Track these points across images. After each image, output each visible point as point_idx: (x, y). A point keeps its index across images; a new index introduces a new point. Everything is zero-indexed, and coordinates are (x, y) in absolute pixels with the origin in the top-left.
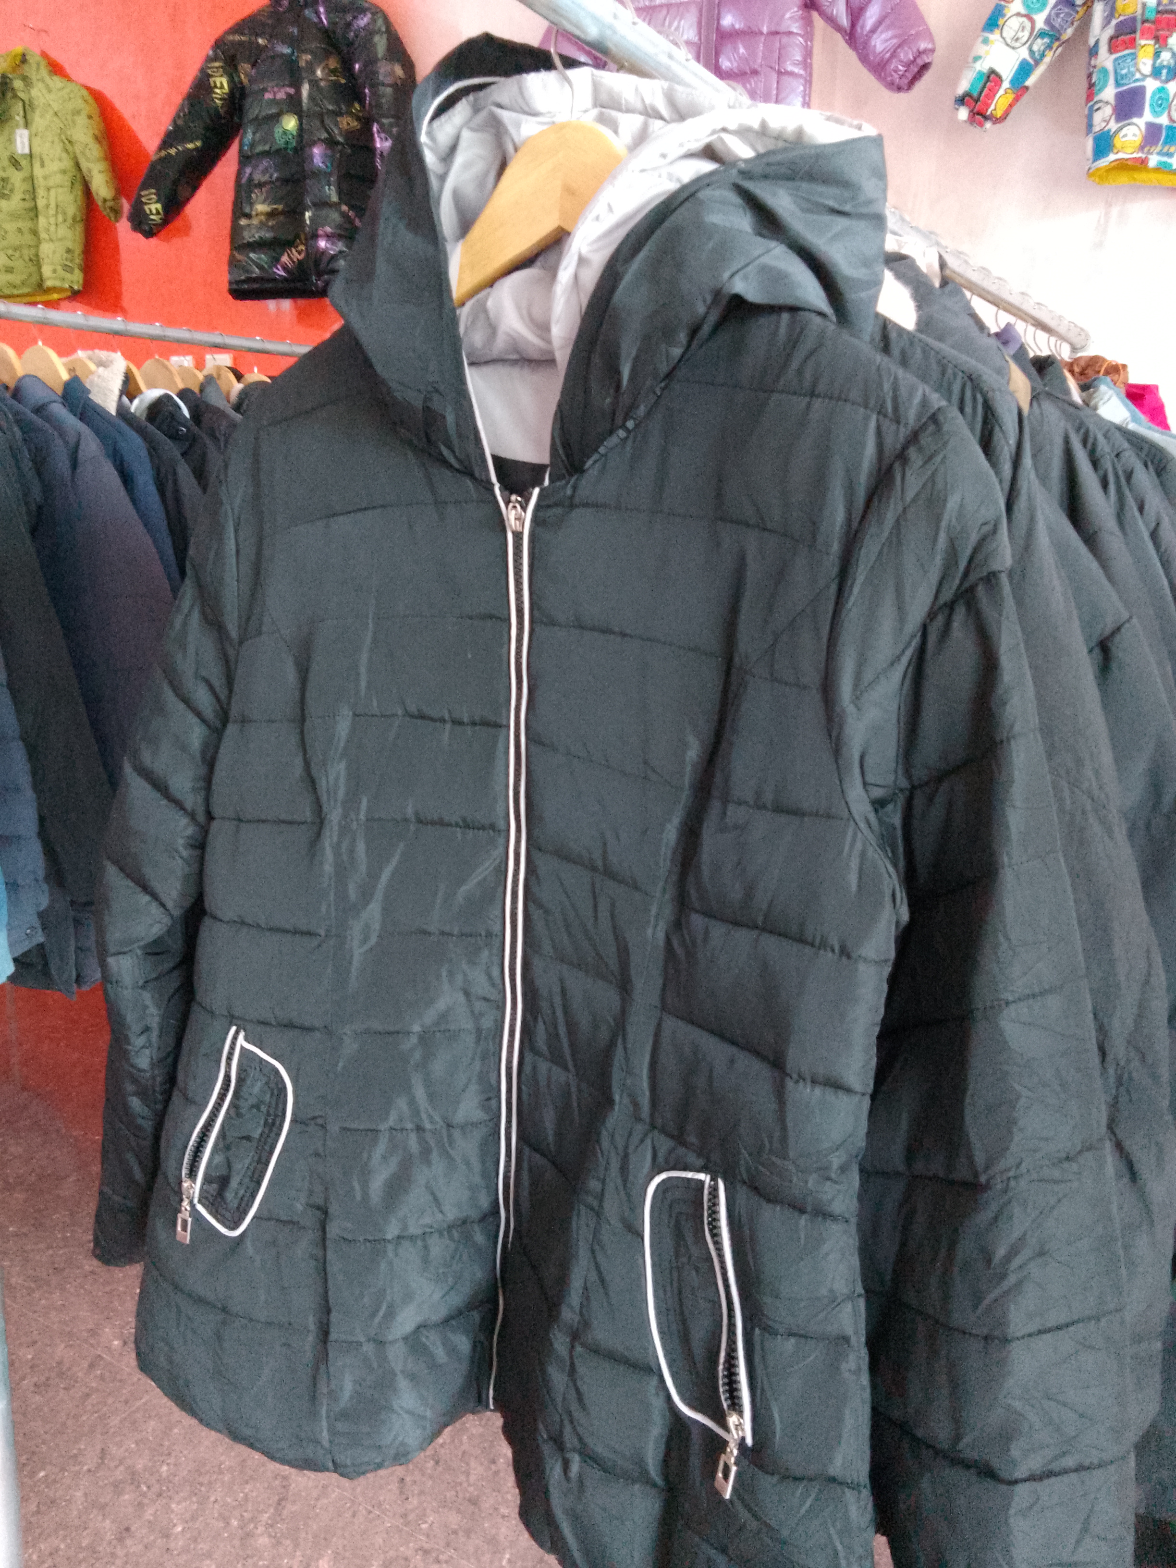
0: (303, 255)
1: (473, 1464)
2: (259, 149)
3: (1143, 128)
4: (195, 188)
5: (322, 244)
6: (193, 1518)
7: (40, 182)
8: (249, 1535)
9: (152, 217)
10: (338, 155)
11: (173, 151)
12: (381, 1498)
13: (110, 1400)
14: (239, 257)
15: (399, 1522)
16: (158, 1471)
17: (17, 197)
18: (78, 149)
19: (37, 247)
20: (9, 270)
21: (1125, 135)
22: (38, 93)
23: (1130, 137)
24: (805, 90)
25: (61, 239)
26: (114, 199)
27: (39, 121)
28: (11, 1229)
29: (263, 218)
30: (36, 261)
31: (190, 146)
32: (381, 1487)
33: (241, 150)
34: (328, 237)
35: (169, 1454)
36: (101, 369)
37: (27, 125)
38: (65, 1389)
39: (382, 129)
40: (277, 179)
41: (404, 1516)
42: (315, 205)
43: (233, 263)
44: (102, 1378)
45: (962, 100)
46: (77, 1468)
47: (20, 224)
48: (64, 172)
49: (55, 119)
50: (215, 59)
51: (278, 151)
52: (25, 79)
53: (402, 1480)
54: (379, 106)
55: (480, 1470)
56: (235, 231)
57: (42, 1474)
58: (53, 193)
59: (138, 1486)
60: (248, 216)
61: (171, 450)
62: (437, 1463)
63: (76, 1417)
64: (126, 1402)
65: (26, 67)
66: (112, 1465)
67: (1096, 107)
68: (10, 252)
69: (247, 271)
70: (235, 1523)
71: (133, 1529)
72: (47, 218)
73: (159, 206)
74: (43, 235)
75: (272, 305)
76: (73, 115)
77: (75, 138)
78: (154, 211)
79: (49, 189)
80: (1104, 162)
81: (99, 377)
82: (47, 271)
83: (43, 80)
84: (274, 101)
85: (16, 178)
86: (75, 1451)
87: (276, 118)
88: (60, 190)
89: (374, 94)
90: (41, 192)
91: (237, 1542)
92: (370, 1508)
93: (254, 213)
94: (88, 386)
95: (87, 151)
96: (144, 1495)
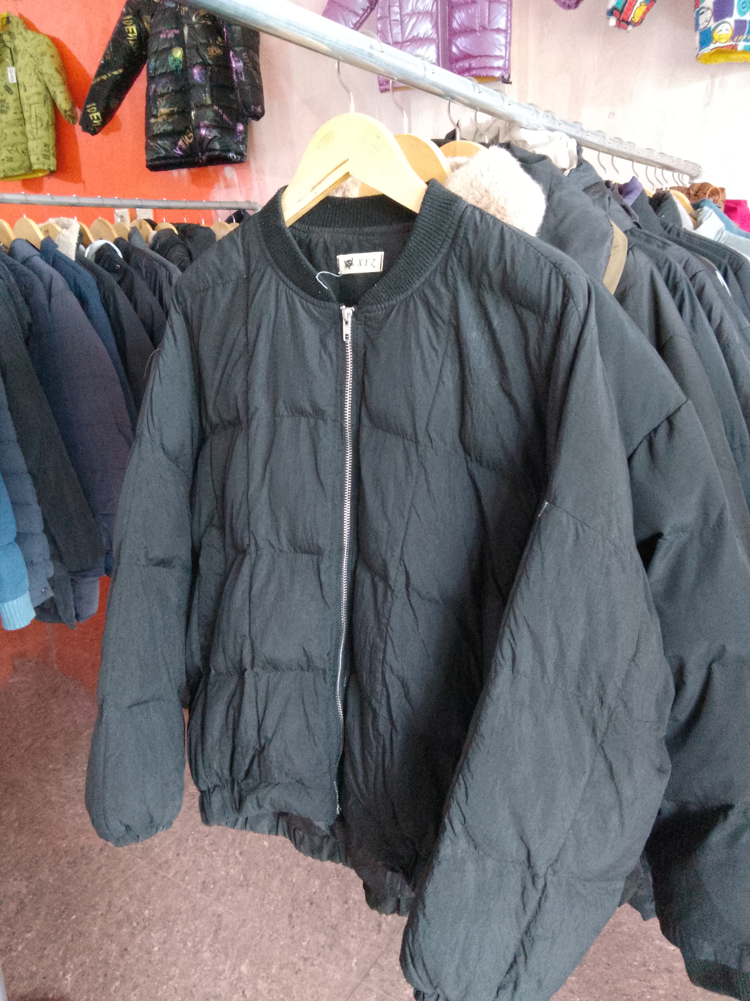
0: (192, 140)
1: (333, 904)
2: (160, 71)
3: (733, 24)
4: (121, 100)
5: (203, 132)
6: (164, 943)
7: (24, 101)
8: (198, 951)
9: (94, 122)
10: (209, 73)
11: (104, 77)
12: (278, 926)
13: (113, 871)
14: (152, 144)
15: (289, 941)
16: (143, 913)
17: (11, 112)
18: (46, 79)
19: (27, 143)
20: (10, 160)
21: (721, 31)
22: (19, 43)
23: (724, 32)
24: (508, 11)
25: (40, 138)
26: (71, 110)
27: (21, 61)
28: (51, 766)
29: (165, 117)
30: (26, 152)
31: (115, 73)
32: (278, 921)
33: (148, 73)
34: (207, 127)
35: (149, 903)
36: (64, 230)
37: (13, 65)
38: (85, 864)
39: (236, 54)
40: (172, 91)
41: (292, 937)
42: (197, 107)
43: (148, 148)
44: (108, 856)
45: (611, 13)
46: (95, 913)
47: (15, 129)
48: (39, 94)
49: (31, 59)
50: (127, 14)
51: (172, 72)
52: (10, 33)
53: (290, 916)
54: (233, 39)
55: (338, 908)
56: (148, 127)
57: (74, 917)
58: (33, 107)
59: (131, 924)
60: (156, 117)
61: (112, 280)
62: (312, 904)
63: (93, 882)
64: (123, 872)
65: (10, 26)
66: (116, 910)
67: (701, 12)
68: (10, 148)
69: (158, 153)
70: (190, 944)
71: (129, 949)
72: (31, 124)
73: (98, 114)
74: (29, 136)
75: (175, 173)
76: (42, 55)
77: (44, 71)
78: (96, 118)
79: (30, 105)
80: (707, 50)
81: (63, 235)
82: (33, 159)
83: (21, 34)
84: (166, 39)
85: (10, 99)
86: (93, 903)
87: (169, 50)
88: (37, 105)
89: (229, 31)
90: (26, 108)
91: (191, 956)
92: (271, 933)
93: (159, 115)
94: (56, 242)
95: (52, 80)
96: (134, 928)
